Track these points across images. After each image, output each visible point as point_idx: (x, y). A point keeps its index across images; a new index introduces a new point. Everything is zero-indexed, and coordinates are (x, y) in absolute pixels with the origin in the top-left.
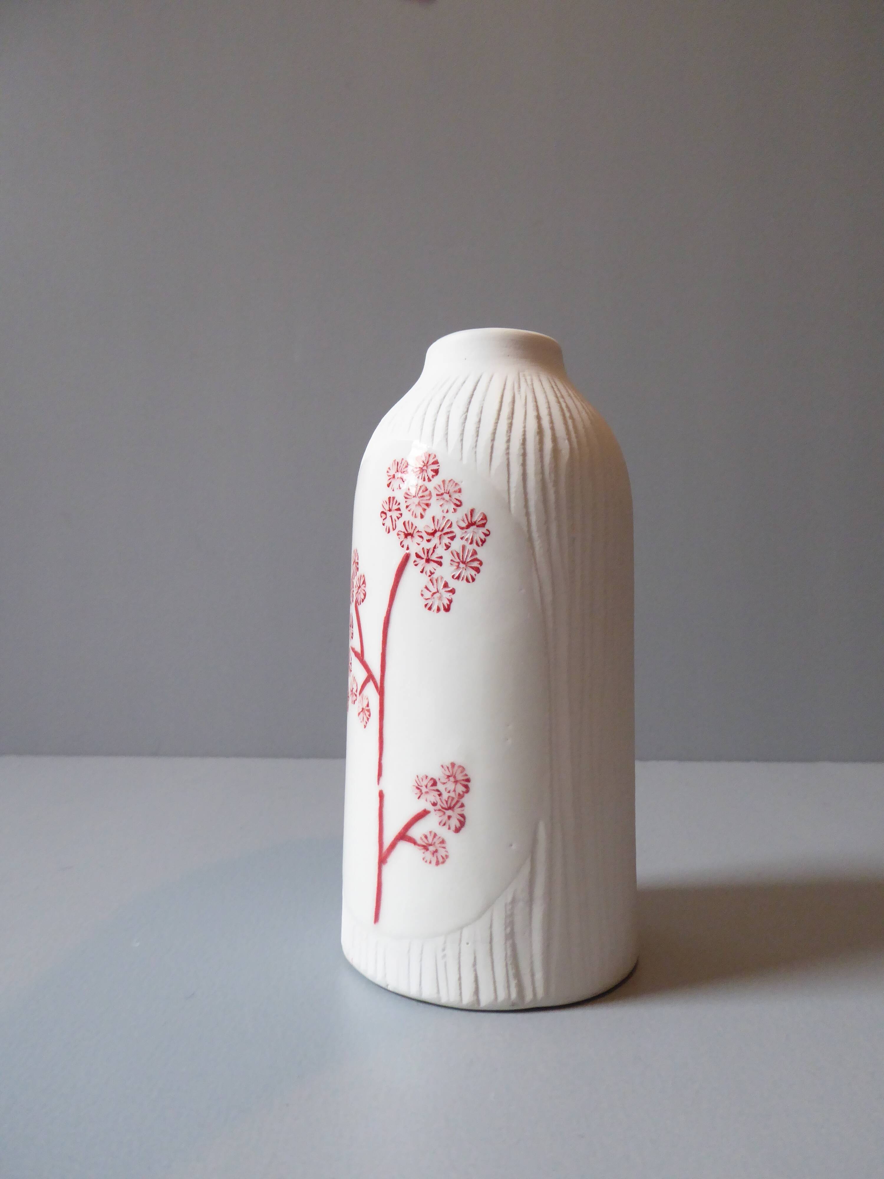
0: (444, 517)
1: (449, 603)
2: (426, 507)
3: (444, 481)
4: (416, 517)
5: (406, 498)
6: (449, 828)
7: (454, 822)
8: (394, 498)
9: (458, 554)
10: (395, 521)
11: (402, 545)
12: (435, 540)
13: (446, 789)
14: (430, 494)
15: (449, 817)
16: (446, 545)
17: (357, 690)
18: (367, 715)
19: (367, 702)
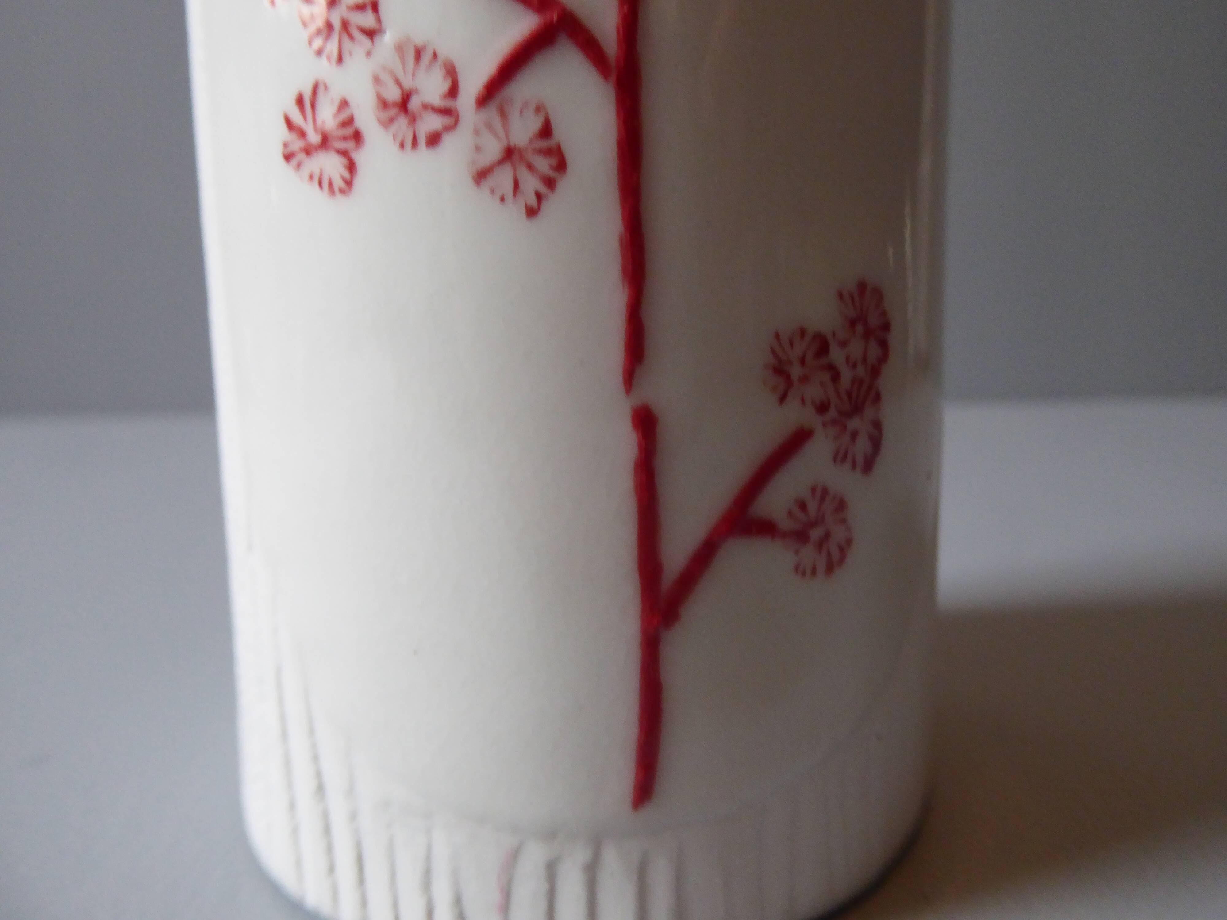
6: (854, 466)
7: (862, 446)
13: (848, 359)
15: (854, 435)
17: (453, 92)
18: (544, 165)
19: (535, 124)
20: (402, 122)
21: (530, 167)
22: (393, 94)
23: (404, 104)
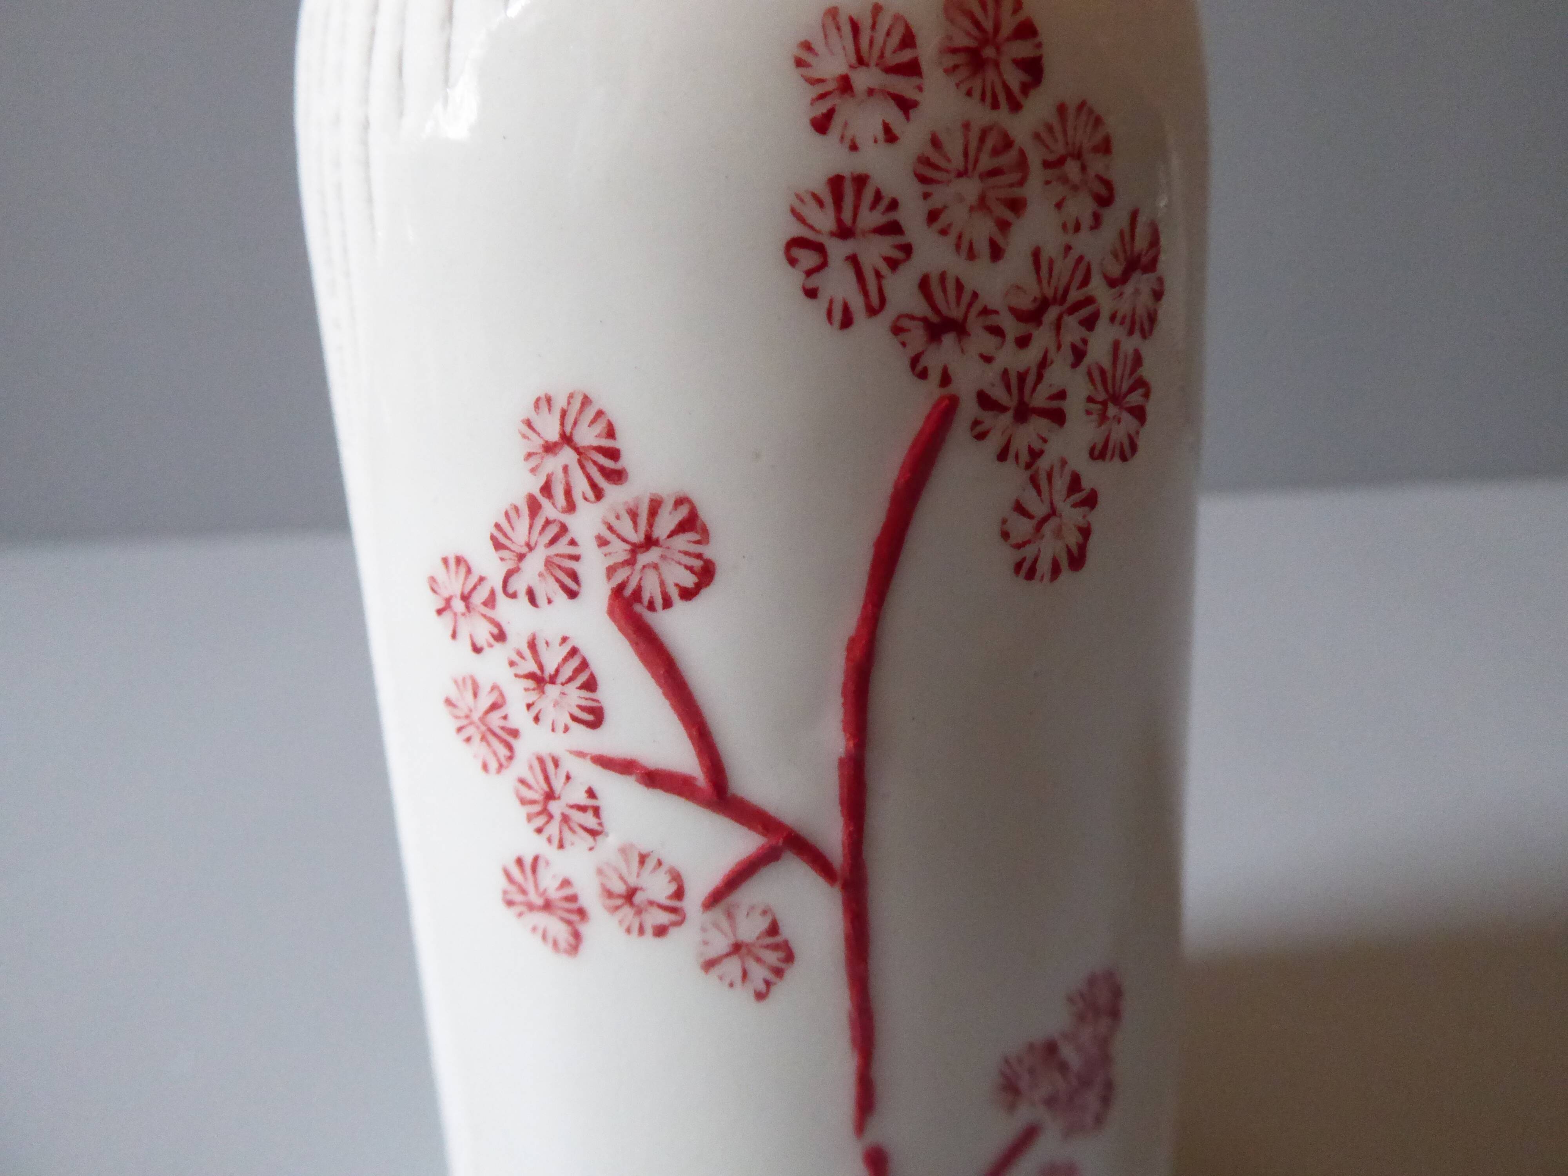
0: (1068, 248)
1: (1080, 539)
2: (1008, 215)
3: (1061, 109)
4: (972, 255)
5: (923, 179)
6: (1084, 1131)
7: (1092, 1110)
8: (861, 181)
9: (1103, 372)
10: (878, 275)
11: (919, 368)
12: (1042, 338)
13: (1077, 1048)
14: (1022, 163)
15: (1084, 1107)
16: (1074, 347)
17: (679, 894)
18: (772, 958)
19: (763, 924)
20: (627, 912)
21: (758, 960)
22: (619, 888)
23: (630, 896)
